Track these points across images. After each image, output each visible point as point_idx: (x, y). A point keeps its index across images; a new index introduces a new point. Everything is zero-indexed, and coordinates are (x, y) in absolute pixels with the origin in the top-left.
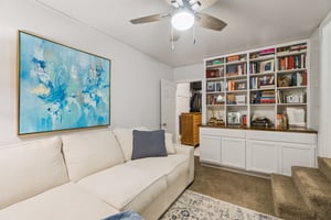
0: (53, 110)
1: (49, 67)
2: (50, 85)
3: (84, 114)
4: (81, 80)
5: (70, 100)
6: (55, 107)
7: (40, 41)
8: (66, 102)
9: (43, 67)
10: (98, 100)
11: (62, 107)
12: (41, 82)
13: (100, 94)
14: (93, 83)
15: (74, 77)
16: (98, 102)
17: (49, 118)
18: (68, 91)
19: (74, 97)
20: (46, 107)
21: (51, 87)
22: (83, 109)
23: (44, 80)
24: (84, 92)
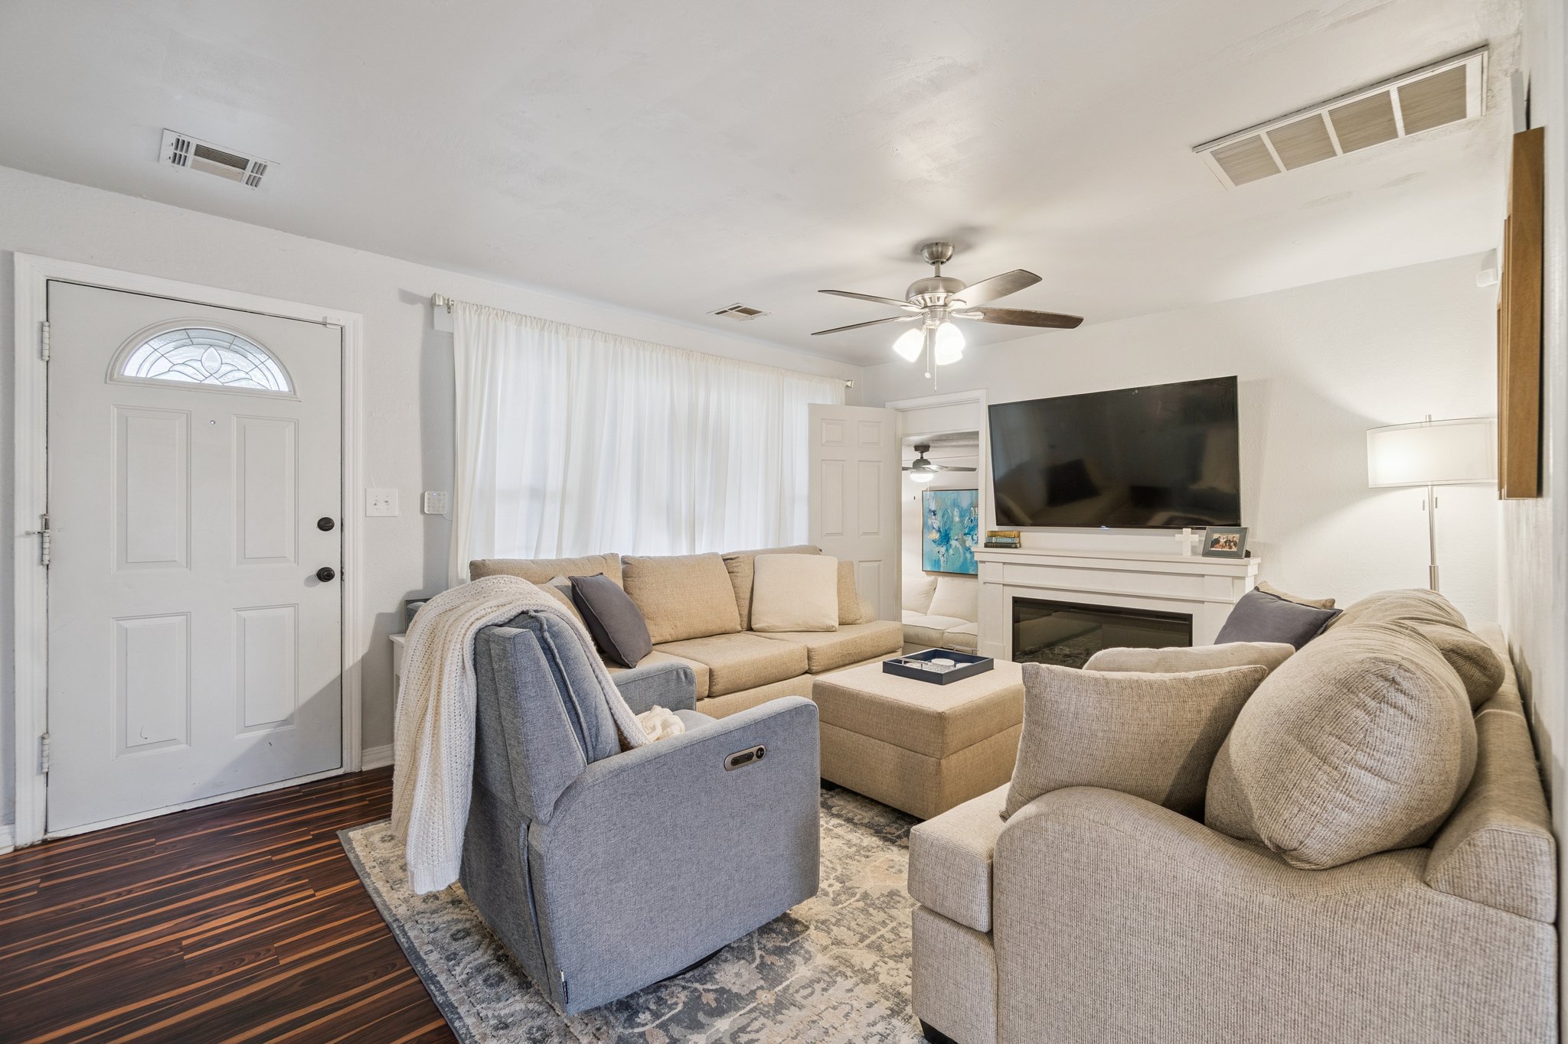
0: (941, 553)
1: (939, 514)
2: (939, 531)
3: (966, 559)
4: (962, 522)
5: (953, 543)
6: (943, 550)
8: (951, 545)
9: (935, 515)
11: (947, 550)
12: (934, 528)
15: (957, 519)
17: (940, 559)
18: (952, 534)
19: (956, 540)
20: (937, 549)
21: (940, 532)
22: (965, 553)
23: (935, 526)
24: (965, 534)
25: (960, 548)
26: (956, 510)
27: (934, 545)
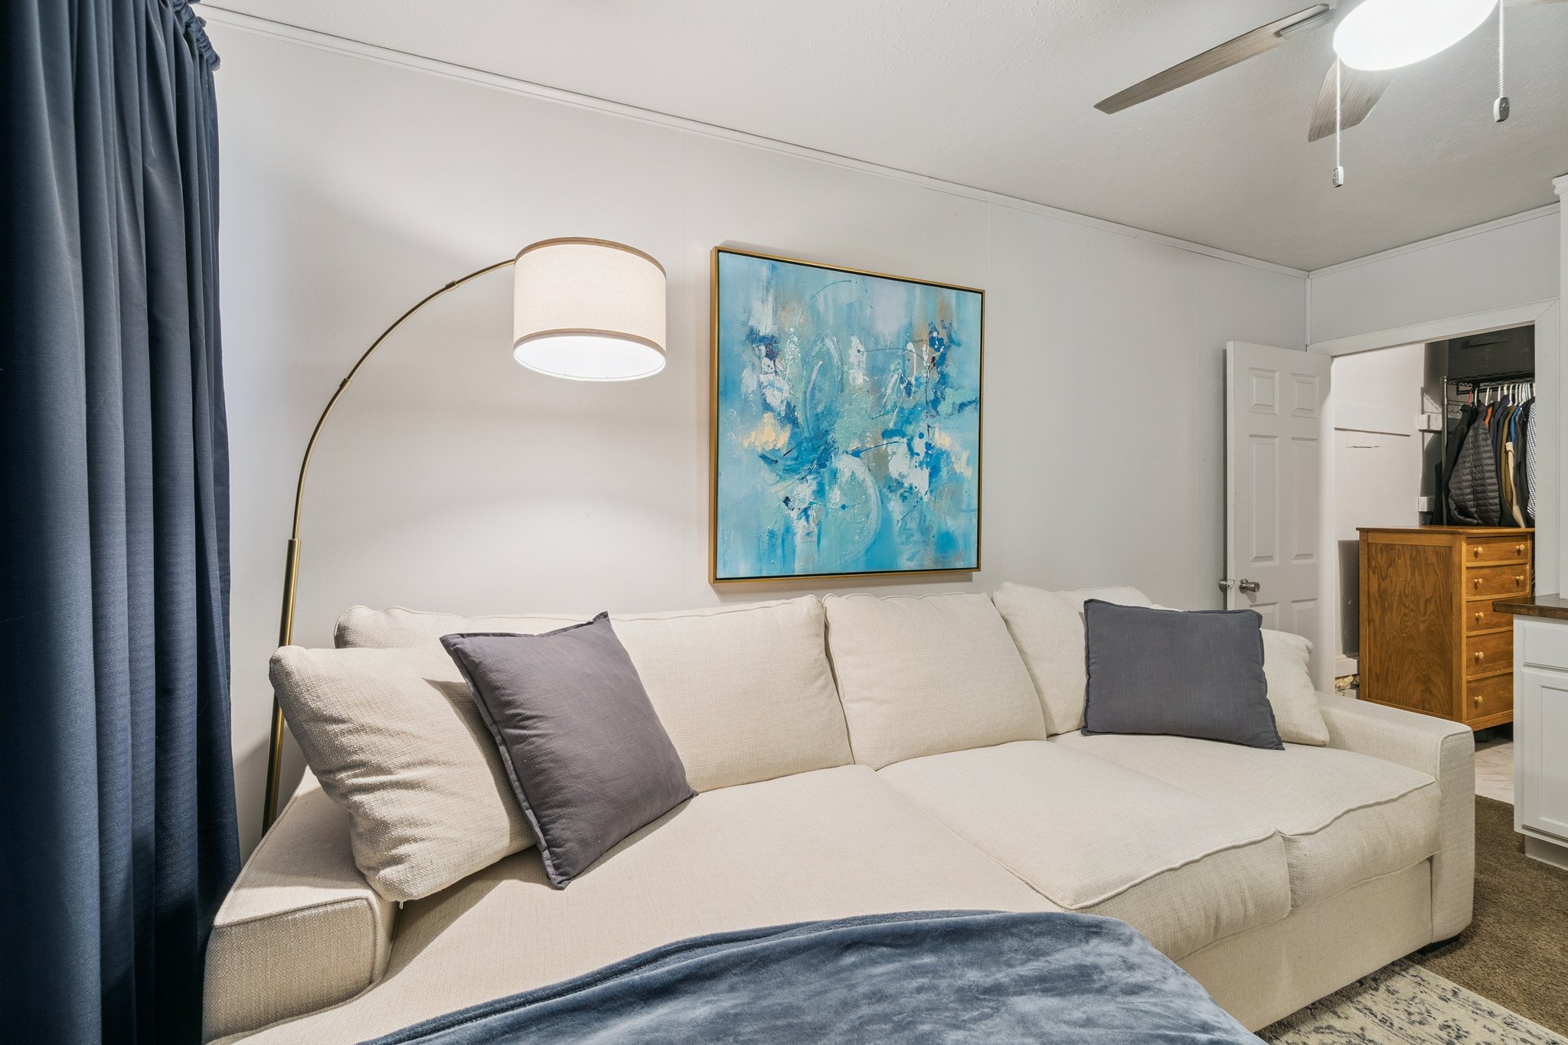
0: (798, 505)
1: (790, 350)
2: (789, 418)
3: (886, 520)
4: (876, 387)
5: (844, 464)
6: (804, 491)
7: (763, 268)
8: (834, 474)
9: (771, 355)
10: (934, 462)
11: (820, 492)
12: (767, 407)
13: (942, 439)
14: (920, 396)
15: (858, 378)
16: (934, 472)
17: (788, 530)
18: (838, 435)
19: (856, 454)
20: (781, 490)
21: (794, 422)
22: (883, 501)
23: (775, 399)
24: (887, 434)
25: (869, 481)
26: (855, 340)
27: (767, 474)
